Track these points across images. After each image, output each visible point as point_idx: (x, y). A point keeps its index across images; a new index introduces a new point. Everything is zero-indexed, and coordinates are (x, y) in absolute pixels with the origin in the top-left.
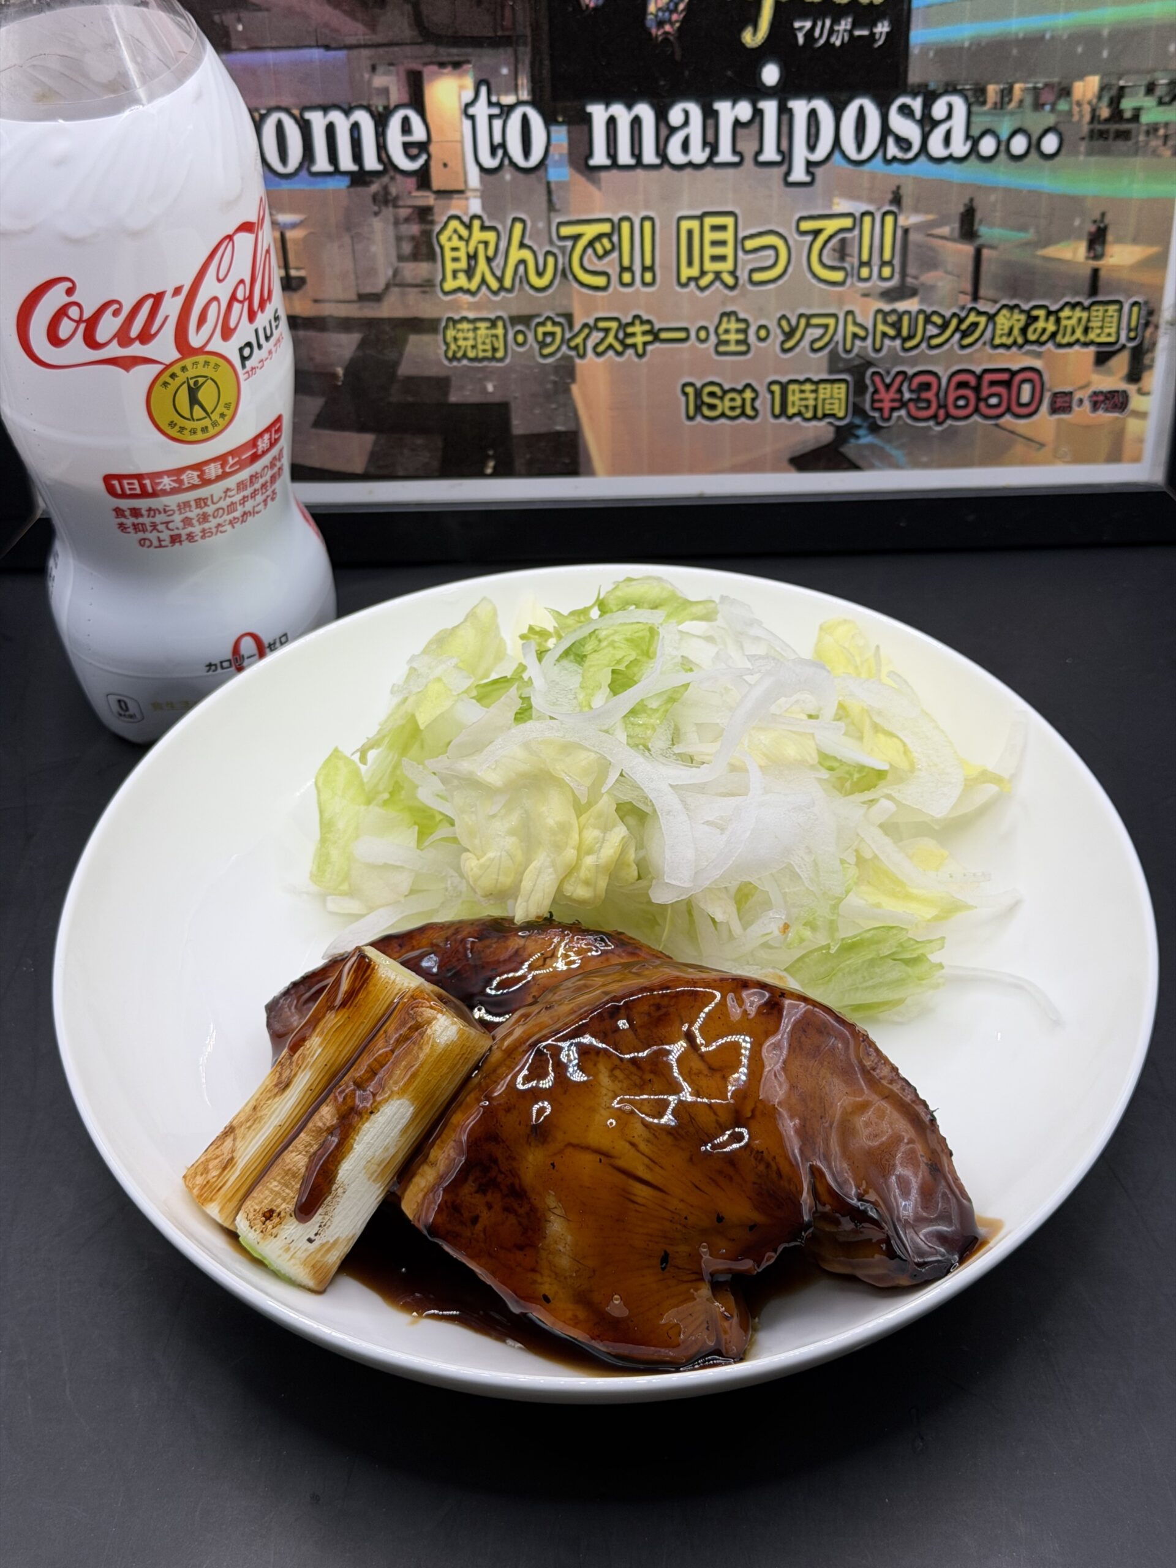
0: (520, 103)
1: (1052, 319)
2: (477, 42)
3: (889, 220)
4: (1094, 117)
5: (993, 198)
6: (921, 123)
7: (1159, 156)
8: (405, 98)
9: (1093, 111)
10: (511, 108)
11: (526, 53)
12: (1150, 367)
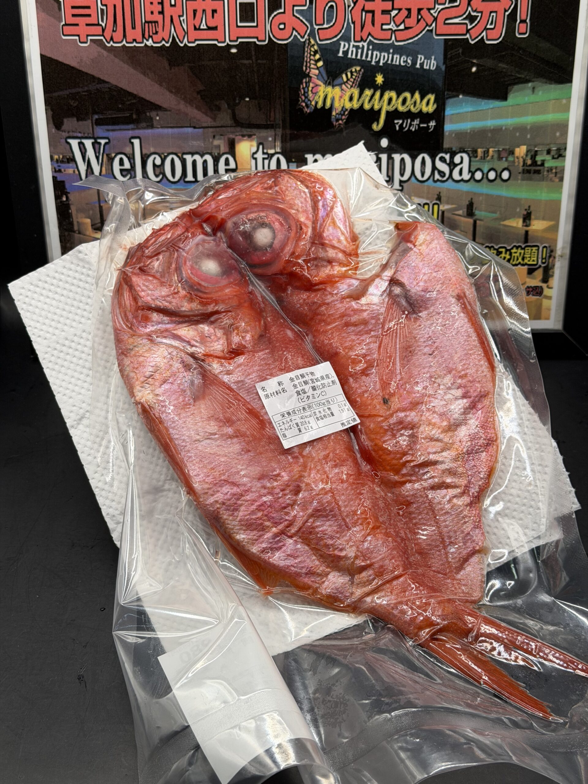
0: (276, 153)
1: (508, 253)
2: (259, 127)
3: (436, 207)
4: (524, 164)
5: (481, 198)
6: (449, 165)
7: (553, 181)
8: (227, 150)
9: (524, 161)
10: (273, 155)
11: (279, 132)
12: (552, 276)
